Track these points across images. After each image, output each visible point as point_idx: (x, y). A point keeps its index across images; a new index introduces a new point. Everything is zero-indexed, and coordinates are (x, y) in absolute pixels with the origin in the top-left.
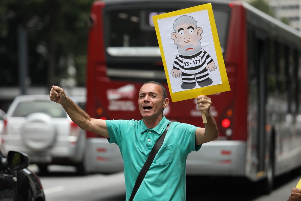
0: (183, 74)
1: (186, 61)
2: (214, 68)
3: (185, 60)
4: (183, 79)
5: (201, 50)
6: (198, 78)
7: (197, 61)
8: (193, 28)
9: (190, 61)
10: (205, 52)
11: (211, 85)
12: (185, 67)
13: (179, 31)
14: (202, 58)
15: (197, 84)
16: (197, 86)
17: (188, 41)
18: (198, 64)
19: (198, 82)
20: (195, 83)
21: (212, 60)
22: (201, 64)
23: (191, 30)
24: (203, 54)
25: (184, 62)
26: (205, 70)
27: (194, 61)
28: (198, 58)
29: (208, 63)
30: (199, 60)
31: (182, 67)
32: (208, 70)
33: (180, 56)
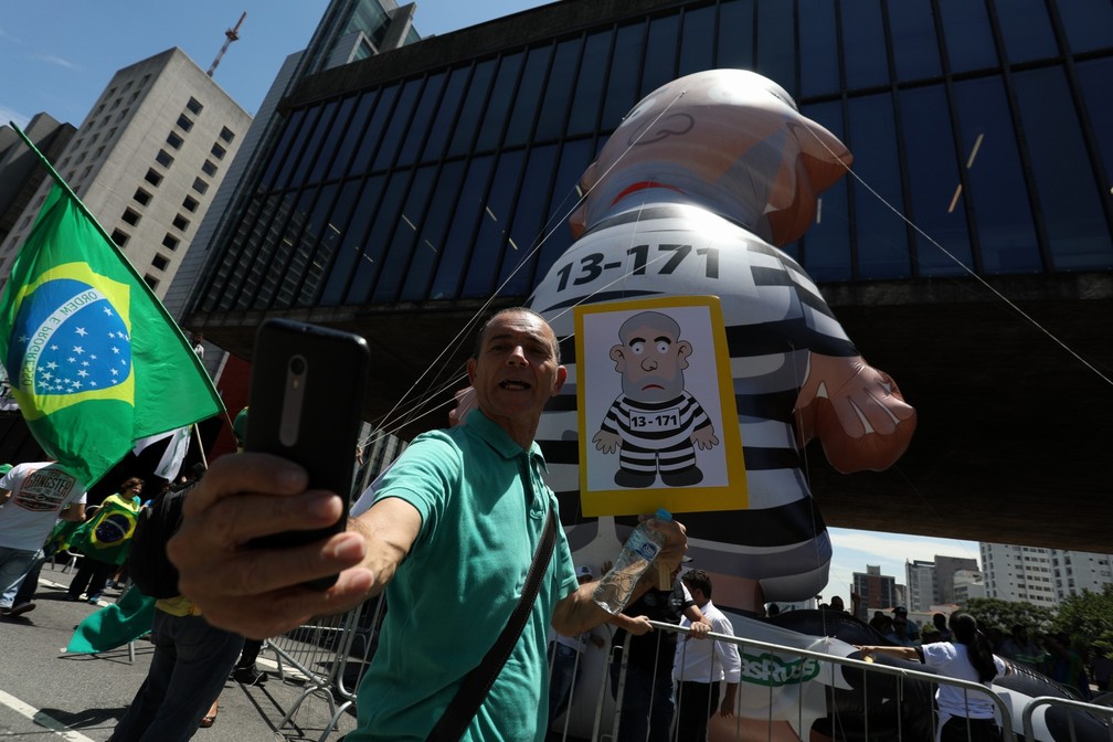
0: (626, 446)
1: (638, 415)
2: (713, 443)
3: (636, 413)
4: (623, 459)
5: (683, 393)
6: (664, 462)
7: (668, 417)
8: (668, 341)
9: (650, 416)
10: (692, 401)
11: (698, 485)
12: (633, 428)
13: (632, 343)
14: (682, 412)
15: (658, 476)
16: (659, 483)
17: (652, 368)
18: (671, 426)
19: (661, 472)
20: (655, 473)
21: (708, 422)
22: (678, 426)
23: (663, 344)
24: (685, 403)
25: (632, 415)
26: (687, 443)
27: (659, 418)
28: (673, 411)
29: (697, 428)
30: (674, 417)
31: (627, 429)
32: (696, 445)
33: (626, 401)
